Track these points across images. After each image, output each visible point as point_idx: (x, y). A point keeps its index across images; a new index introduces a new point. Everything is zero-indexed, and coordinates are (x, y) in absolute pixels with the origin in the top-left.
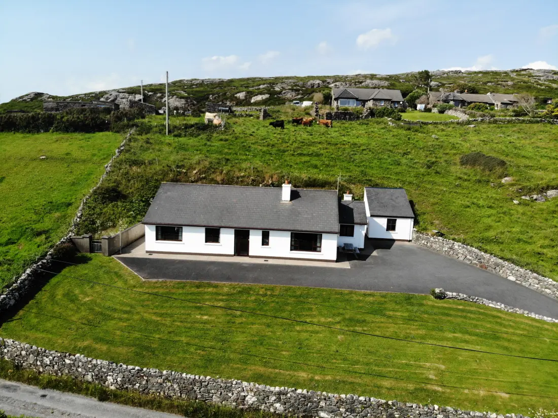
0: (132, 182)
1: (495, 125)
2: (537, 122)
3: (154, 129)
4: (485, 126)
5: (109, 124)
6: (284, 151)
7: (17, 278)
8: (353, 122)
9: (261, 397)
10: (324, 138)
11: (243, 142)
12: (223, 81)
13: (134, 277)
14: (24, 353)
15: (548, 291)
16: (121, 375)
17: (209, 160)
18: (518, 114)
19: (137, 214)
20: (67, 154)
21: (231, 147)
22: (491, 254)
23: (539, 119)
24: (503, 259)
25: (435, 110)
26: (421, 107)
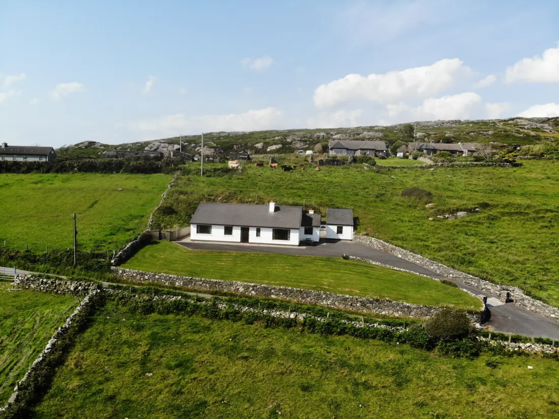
0: (180, 204)
1: (452, 168)
2: (489, 166)
3: (193, 172)
4: (443, 169)
5: (161, 168)
6: (280, 186)
7: (125, 246)
8: (339, 167)
9: (246, 288)
11: (253, 180)
12: (245, 134)
13: (185, 249)
14: (135, 275)
15: (418, 262)
16: (182, 281)
17: (229, 191)
18: (477, 159)
19: (184, 222)
20: (136, 187)
21: (244, 183)
22: (390, 243)
23: (491, 163)
24: (396, 245)
25: (411, 157)
26: (400, 154)
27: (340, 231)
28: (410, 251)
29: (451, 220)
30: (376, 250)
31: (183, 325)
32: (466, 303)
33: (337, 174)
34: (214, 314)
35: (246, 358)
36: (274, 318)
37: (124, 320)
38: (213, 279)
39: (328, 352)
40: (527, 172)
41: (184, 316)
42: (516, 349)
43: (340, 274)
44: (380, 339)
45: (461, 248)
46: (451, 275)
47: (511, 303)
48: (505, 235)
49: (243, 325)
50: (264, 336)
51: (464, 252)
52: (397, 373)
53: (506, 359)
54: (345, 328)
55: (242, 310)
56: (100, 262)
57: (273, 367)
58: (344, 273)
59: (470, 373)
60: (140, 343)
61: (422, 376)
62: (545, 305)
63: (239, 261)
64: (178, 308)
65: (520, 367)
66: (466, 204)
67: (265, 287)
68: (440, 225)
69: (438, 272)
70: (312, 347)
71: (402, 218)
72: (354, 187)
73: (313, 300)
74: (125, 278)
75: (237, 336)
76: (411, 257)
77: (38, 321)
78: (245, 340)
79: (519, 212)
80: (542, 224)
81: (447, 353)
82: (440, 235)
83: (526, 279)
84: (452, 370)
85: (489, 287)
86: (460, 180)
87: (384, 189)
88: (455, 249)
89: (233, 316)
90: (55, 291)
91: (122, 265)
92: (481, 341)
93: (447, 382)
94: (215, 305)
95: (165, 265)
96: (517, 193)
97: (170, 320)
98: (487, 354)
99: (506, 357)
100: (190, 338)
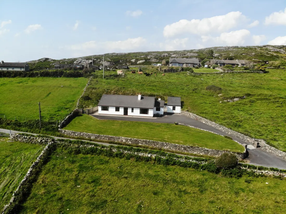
0: (93, 94)
1: (232, 74)
2: (252, 72)
3: (99, 77)
4: (228, 74)
5: (82, 74)
6: (144, 85)
7: (65, 118)
8: (174, 73)
9: (126, 140)
10: (160, 80)
11: (130, 82)
12: (126, 54)
13: (96, 119)
14: (70, 133)
15: (213, 126)
16: (95, 136)
17: (118, 87)
18: (246, 69)
19: (95, 104)
20: (70, 85)
21: (125, 83)
22: (199, 116)
23: (252, 71)
24: (202, 117)
25: (211, 68)
26: (206, 66)
27: (174, 109)
28: (210, 120)
29: (231, 102)
30: (192, 119)
31: (95, 160)
32: (236, 148)
33: (173, 77)
34: (110, 154)
35: (126, 178)
36: (140, 156)
37: (66, 157)
38: (110, 135)
39: (167, 175)
40: (271, 76)
41: (96, 155)
42: (260, 174)
43: (174, 133)
44: (193, 168)
45: (236, 118)
46: (230, 133)
47: (259, 148)
48: (258, 111)
49: (125, 160)
50: (136, 166)
51: (237, 120)
52: (201, 185)
53: (255, 178)
54: (175, 162)
55: (124, 152)
56: (53, 126)
57: (139, 182)
58: (176, 132)
59: (237, 186)
60: (74, 170)
61: (213, 187)
62: (276, 149)
63: (123, 125)
64: (93, 151)
65: (262, 183)
66: (239, 94)
67: (136, 140)
68: (225, 105)
69: (223, 131)
70: (159, 172)
71: (206, 102)
72: (182, 85)
73: (160, 146)
74: (65, 135)
75: (121, 166)
76: (210, 123)
77: (23, 159)
78: (126, 168)
79: (265, 99)
80: (277, 105)
81: (226, 175)
82: (224, 111)
83: (267, 135)
84: (228, 184)
85: (248, 139)
86: (236, 80)
87: (197, 86)
88: (232, 118)
89: (120, 155)
90: (31, 142)
91: (64, 128)
92: (243, 169)
93: (225, 191)
94: (111, 150)
95: (86, 128)
96: (265, 88)
97: (88, 157)
98: (245, 176)
99: (255, 177)
100: (98, 167)
